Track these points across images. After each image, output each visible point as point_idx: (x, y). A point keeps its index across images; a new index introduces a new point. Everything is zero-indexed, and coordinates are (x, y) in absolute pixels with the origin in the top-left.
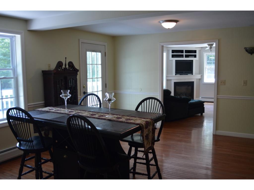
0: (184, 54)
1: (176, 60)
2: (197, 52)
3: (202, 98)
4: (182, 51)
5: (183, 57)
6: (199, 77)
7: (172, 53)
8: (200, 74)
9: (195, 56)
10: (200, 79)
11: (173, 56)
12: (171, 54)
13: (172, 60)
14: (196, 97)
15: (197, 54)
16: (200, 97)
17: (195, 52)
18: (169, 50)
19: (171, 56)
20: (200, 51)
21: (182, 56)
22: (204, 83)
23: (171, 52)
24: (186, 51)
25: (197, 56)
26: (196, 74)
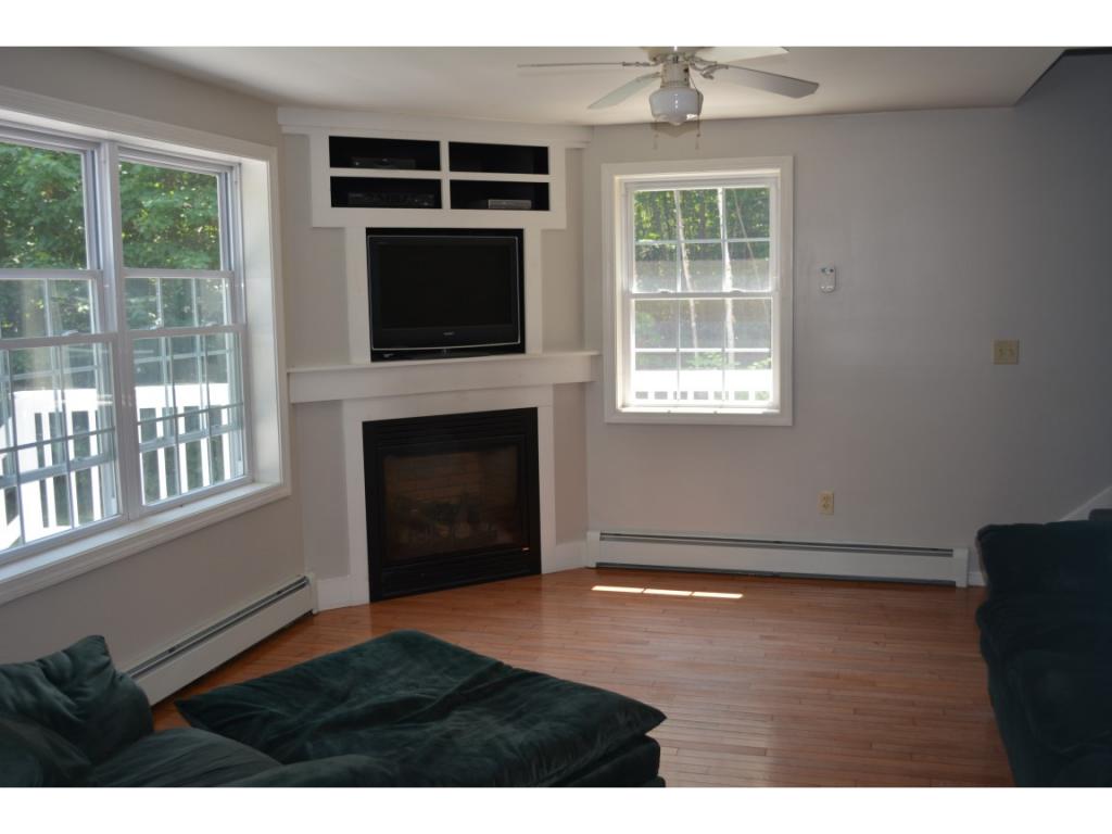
0: (445, 175)
1: (370, 231)
2: (556, 161)
3: (603, 537)
4: (424, 153)
5: (437, 204)
6: (573, 367)
7: (334, 163)
8: (580, 343)
9: (538, 198)
10: (582, 386)
11: (344, 194)
12: (322, 172)
13: (340, 230)
14: (561, 538)
15: (556, 179)
16: (594, 536)
17: (537, 159)
18: (304, 138)
19: (323, 192)
20: (575, 154)
21: (426, 195)
22: (615, 419)
23: (322, 153)
24: (455, 148)
25: (557, 196)
26: (548, 346)
